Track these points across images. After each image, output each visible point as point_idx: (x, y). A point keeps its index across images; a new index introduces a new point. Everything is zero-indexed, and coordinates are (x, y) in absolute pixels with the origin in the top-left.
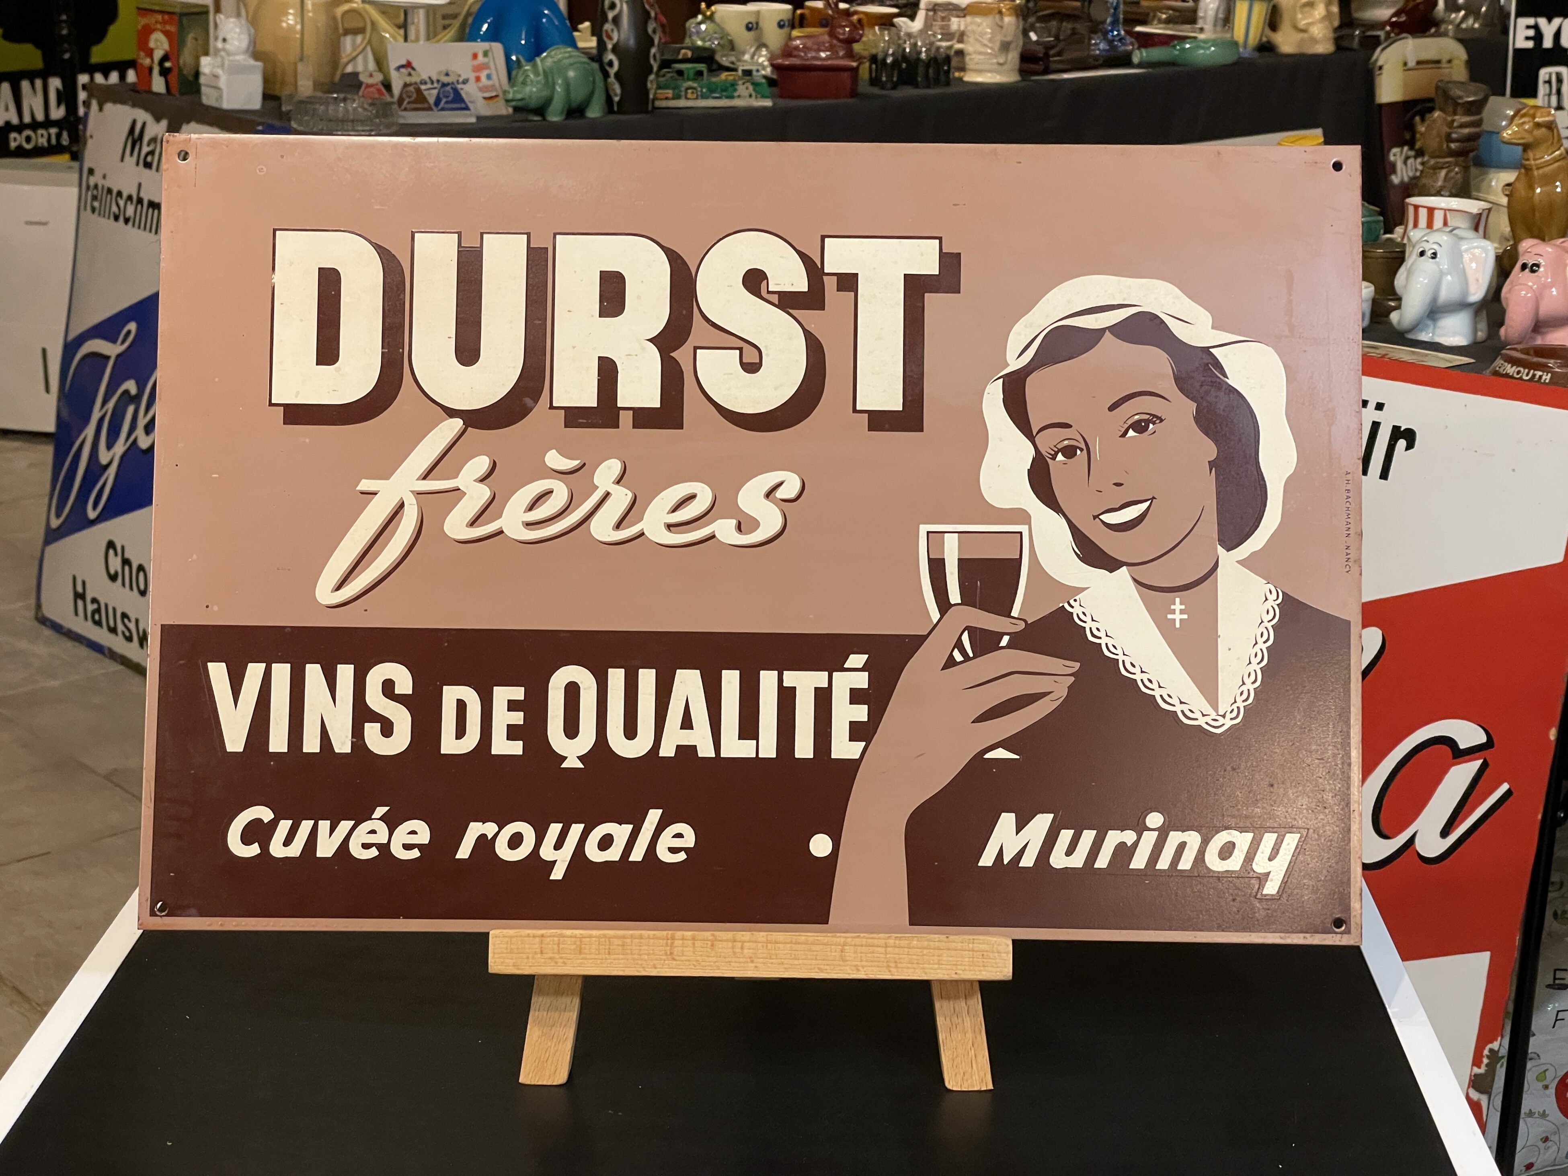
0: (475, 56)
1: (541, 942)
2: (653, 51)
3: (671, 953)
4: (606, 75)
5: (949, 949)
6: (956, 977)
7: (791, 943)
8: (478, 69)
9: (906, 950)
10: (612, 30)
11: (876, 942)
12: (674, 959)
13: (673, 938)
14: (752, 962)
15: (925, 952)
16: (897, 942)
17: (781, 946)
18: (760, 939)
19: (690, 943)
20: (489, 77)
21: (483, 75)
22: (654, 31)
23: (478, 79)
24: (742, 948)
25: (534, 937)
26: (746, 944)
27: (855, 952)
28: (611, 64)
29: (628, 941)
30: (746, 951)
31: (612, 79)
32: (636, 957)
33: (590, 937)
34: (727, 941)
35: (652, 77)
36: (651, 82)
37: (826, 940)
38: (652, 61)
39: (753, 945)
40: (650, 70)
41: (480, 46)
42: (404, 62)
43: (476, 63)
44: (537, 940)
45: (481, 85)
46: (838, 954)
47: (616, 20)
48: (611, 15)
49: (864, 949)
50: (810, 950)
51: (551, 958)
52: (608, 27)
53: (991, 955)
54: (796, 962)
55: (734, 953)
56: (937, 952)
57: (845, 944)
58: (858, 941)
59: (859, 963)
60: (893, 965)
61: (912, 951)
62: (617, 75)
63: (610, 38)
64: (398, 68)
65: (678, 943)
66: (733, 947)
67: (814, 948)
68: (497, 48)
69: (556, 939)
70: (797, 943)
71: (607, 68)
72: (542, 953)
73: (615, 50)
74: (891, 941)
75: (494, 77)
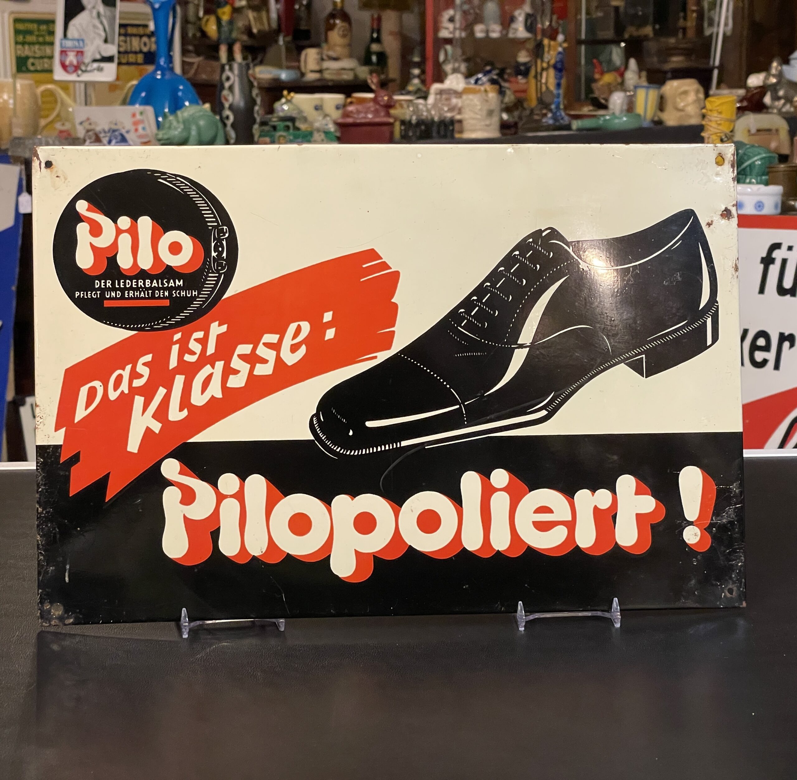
0: (134, 115)
2: (257, 108)
4: (225, 125)
8: (136, 123)
10: (228, 95)
20: (144, 129)
21: (140, 127)
22: (257, 95)
23: (136, 130)
28: (227, 117)
31: (229, 128)
35: (256, 127)
36: (256, 130)
38: (256, 115)
40: (254, 121)
41: (137, 107)
42: (85, 119)
43: (134, 120)
45: (138, 134)
47: (231, 88)
48: (227, 85)
52: (225, 92)
62: (233, 125)
63: (227, 100)
64: (81, 123)
68: (149, 110)
71: (226, 121)
73: (231, 108)
75: (148, 128)
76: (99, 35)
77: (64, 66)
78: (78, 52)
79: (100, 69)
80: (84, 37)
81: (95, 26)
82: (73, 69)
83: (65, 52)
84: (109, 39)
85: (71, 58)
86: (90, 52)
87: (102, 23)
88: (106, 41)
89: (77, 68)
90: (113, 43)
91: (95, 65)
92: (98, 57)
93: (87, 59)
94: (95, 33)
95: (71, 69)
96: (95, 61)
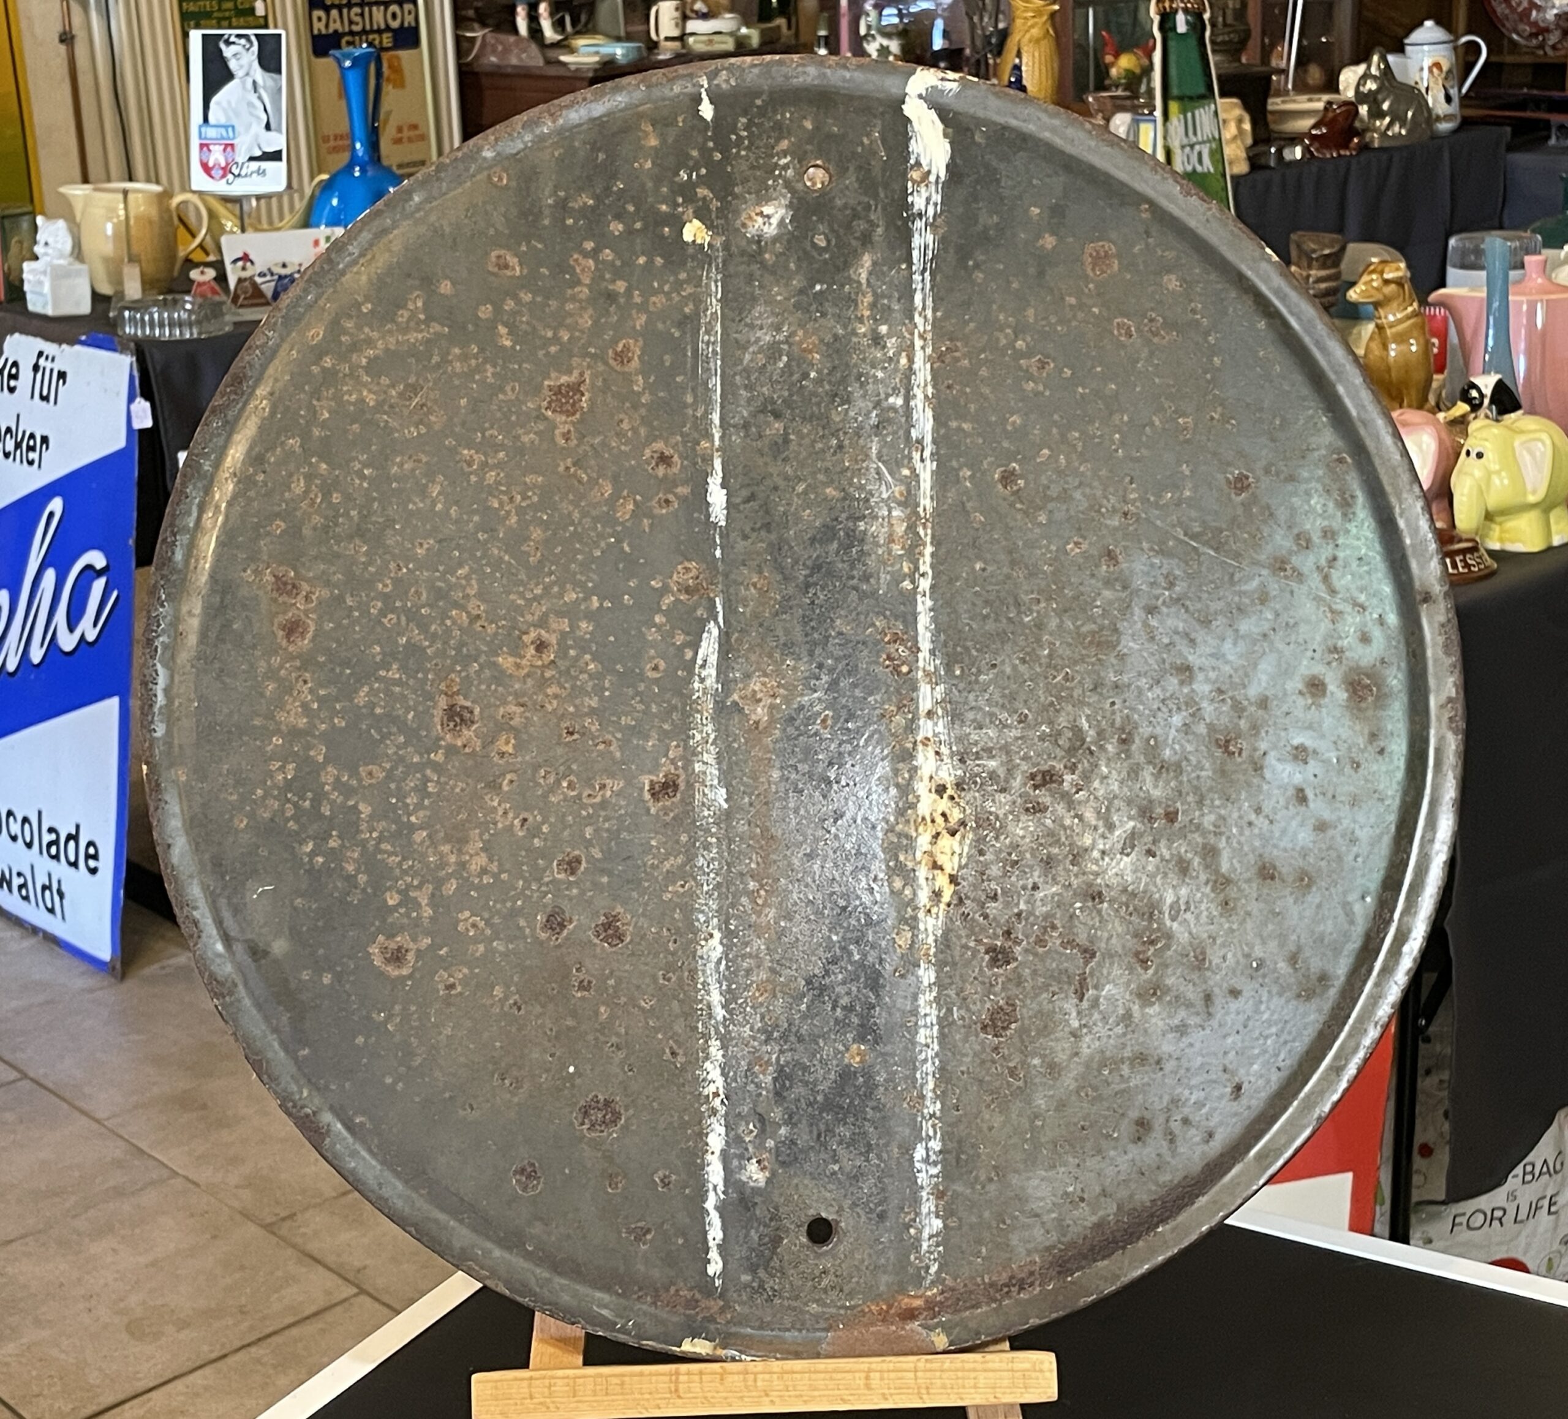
0: (316, 243)
1: (530, 1386)
3: (677, 1390)
5: (985, 1371)
6: (993, 1401)
7: (810, 1372)
9: (938, 1374)
11: (905, 1366)
12: (679, 1397)
13: (677, 1373)
14: (767, 1395)
15: (960, 1374)
16: (929, 1366)
17: (798, 1376)
18: (775, 1369)
19: (696, 1378)
24: (755, 1380)
25: (522, 1379)
26: (760, 1377)
27: (882, 1379)
29: (627, 1379)
30: (759, 1384)
32: (637, 1396)
33: (584, 1377)
34: (739, 1373)
37: (848, 1367)
39: (767, 1376)
41: (322, 232)
42: (240, 255)
43: (317, 250)
44: (525, 1384)
46: (862, 1382)
49: (892, 1375)
50: (831, 1379)
51: (541, 1403)
53: (1034, 1375)
54: (816, 1393)
55: (746, 1387)
56: (973, 1375)
57: (870, 1371)
58: (885, 1366)
59: (886, 1391)
60: (924, 1391)
61: (945, 1375)
64: (235, 261)
65: (682, 1378)
66: (745, 1380)
67: (834, 1375)
69: (547, 1382)
70: (816, 1372)
72: (531, 1398)
74: (921, 1365)
76: (258, 118)
77: (206, 168)
78: (226, 145)
79: (261, 173)
80: (234, 122)
81: (250, 104)
82: (221, 172)
83: (207, 145)
84: (273, 125)
85: (217, 156)
86: (245, 147)
87: (260, 98)
88: (268, 127)
89: (226, 170)
90: (279, 131)
91: (255, 165)
92: (258, 153)
93: (241, 157)
94: (251, 114)
95: (217, 173)
96: (252, 159)
